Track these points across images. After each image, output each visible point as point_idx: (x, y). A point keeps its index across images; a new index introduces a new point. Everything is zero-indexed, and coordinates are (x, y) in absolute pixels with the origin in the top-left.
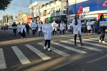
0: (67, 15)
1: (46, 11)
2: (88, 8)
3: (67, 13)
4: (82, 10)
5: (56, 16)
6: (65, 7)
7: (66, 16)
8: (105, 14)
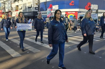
0: (38, 11)
1: (18, 6)
2: (57, 6)
3: (38, 9)
5: (28, 11)
6: (36, 3)
8: (71, 13)
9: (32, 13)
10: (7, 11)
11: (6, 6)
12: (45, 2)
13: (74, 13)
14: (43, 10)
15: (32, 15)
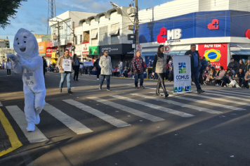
0: (135, 43)
1: (88, 32)
2: (179, 30)
3: (134, 40)
4: (166, 35)
5: (110, 44)
6: (130, 26)
7: (131, 45)
8: (212, 46)
9: (121, 47)
10: (63, 43)
11: (62, 32)
12: (149, 23)
13: (220, 46)
14: (146, 41)
15: (121, 53)
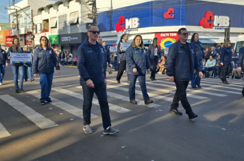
1: (47, 21)
2: (137, 19)
5: (69, 32)
6: (88, 14)
8: (168, 35)
9: (81, 36)
10: (23, 32)
11: (21, 20)
12: (108, 12)
13: (175, 34)
14: (105, 30)
15: (80, 42)
